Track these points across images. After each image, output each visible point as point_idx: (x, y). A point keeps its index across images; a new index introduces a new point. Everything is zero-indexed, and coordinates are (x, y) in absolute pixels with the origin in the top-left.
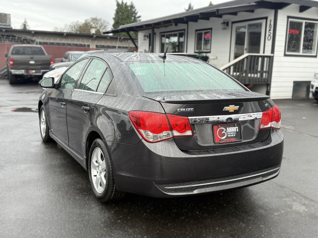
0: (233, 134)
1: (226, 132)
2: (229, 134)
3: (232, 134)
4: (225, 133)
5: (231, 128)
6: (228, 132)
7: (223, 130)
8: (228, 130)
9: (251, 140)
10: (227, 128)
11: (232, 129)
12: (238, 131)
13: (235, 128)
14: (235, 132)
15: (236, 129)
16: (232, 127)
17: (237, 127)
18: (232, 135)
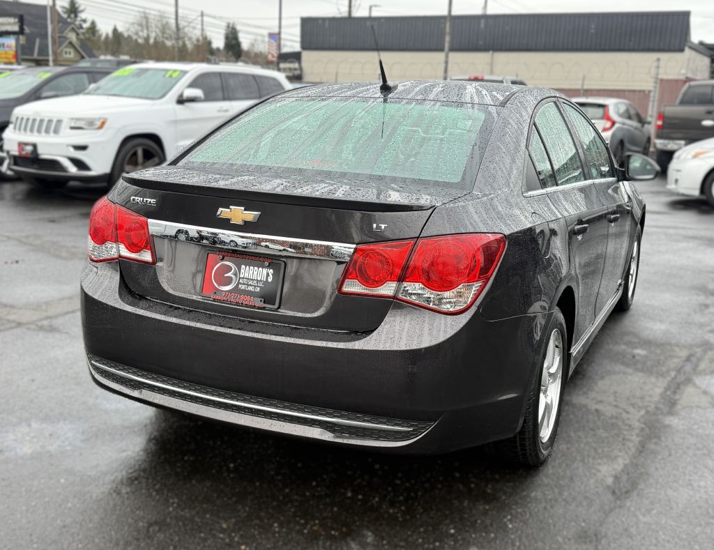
0: (255, 286)
1: (235, 274)
2: (244, 284)
3: (251, 285)
4: (233, 276)
5: (252, 268)
6: (242, 276)
7: (229, 269)
8: (242, 271)
9: (308, 315)
10: (243, 266)
11: (255, 273)
12: (270, 280)
13: (265, 271)
14: (261, 281)
15: (268, 275)
16: (256, 268)
17: (271, 271)
18: (251, 288)
